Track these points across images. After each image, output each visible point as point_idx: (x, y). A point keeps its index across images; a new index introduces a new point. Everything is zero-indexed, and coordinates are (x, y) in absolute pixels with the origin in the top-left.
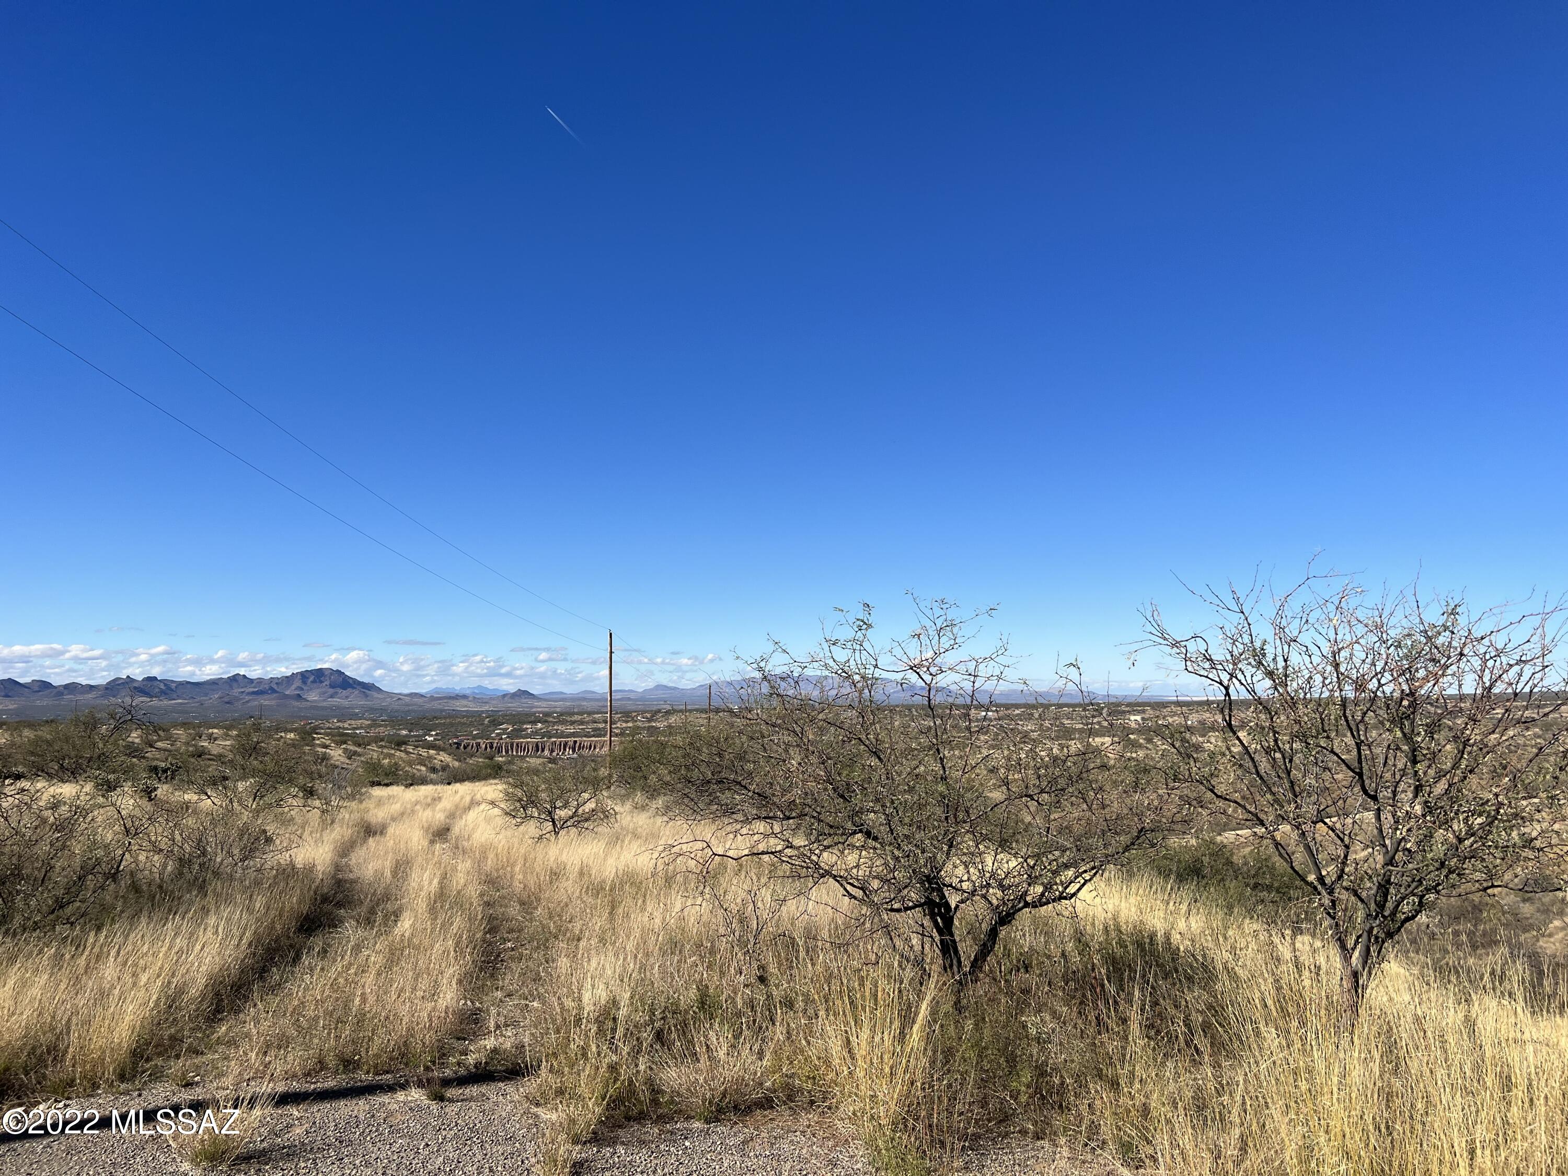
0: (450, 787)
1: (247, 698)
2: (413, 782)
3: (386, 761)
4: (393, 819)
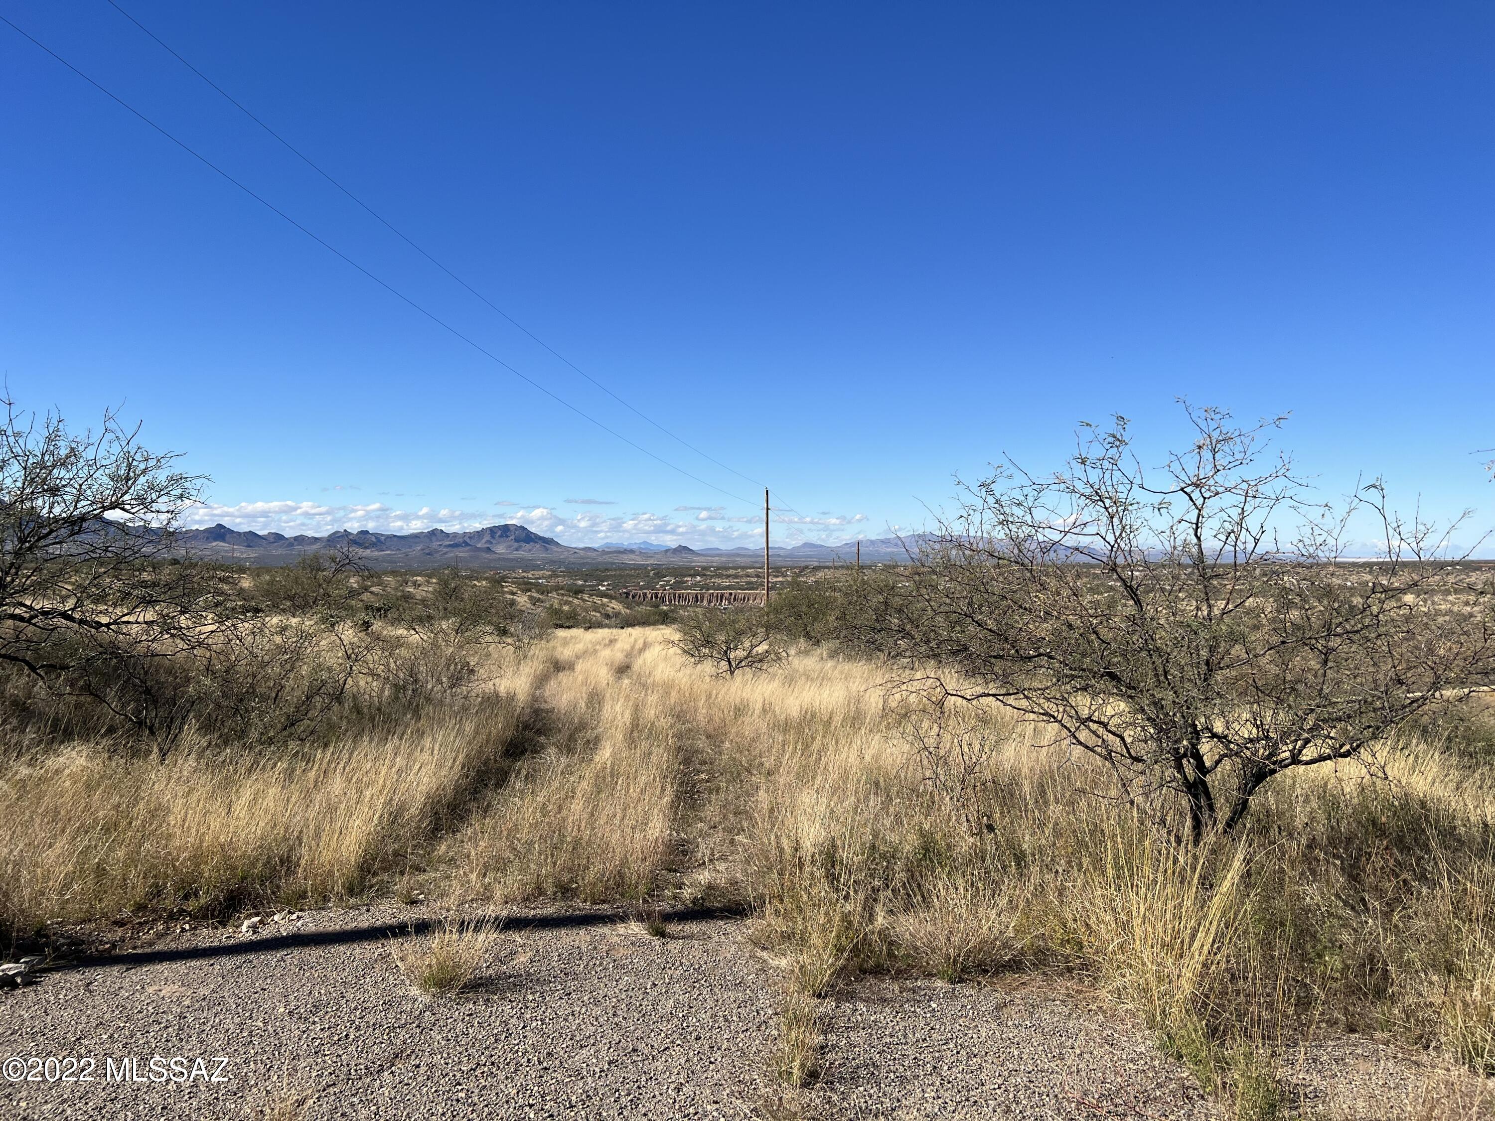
0: (624, 631)
1: (445, 550)
2: (591, 626)
3: (566, 608)
4: (578, 657)
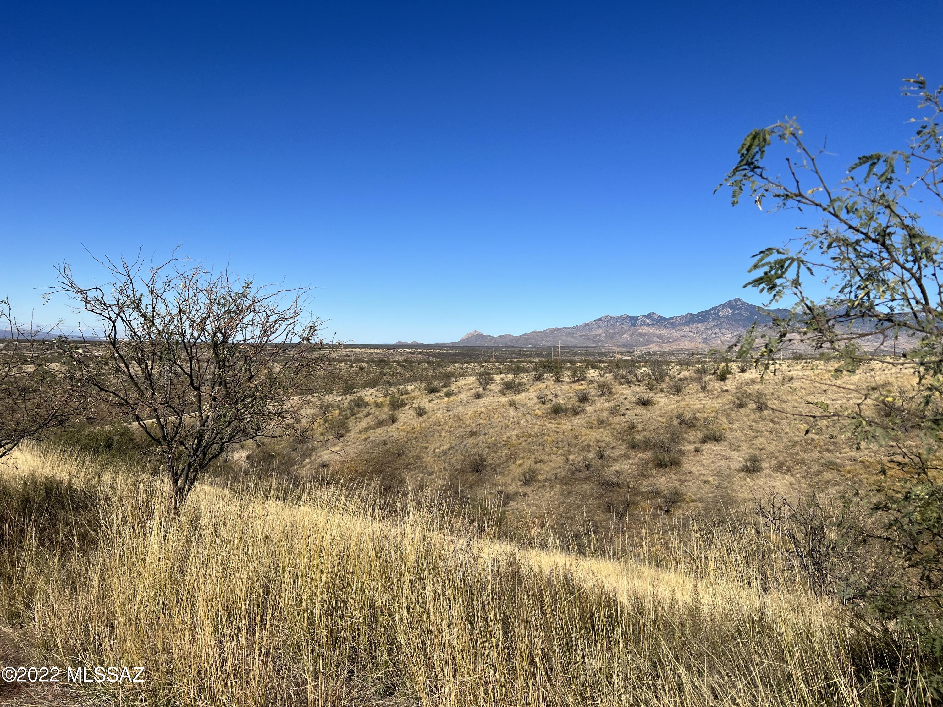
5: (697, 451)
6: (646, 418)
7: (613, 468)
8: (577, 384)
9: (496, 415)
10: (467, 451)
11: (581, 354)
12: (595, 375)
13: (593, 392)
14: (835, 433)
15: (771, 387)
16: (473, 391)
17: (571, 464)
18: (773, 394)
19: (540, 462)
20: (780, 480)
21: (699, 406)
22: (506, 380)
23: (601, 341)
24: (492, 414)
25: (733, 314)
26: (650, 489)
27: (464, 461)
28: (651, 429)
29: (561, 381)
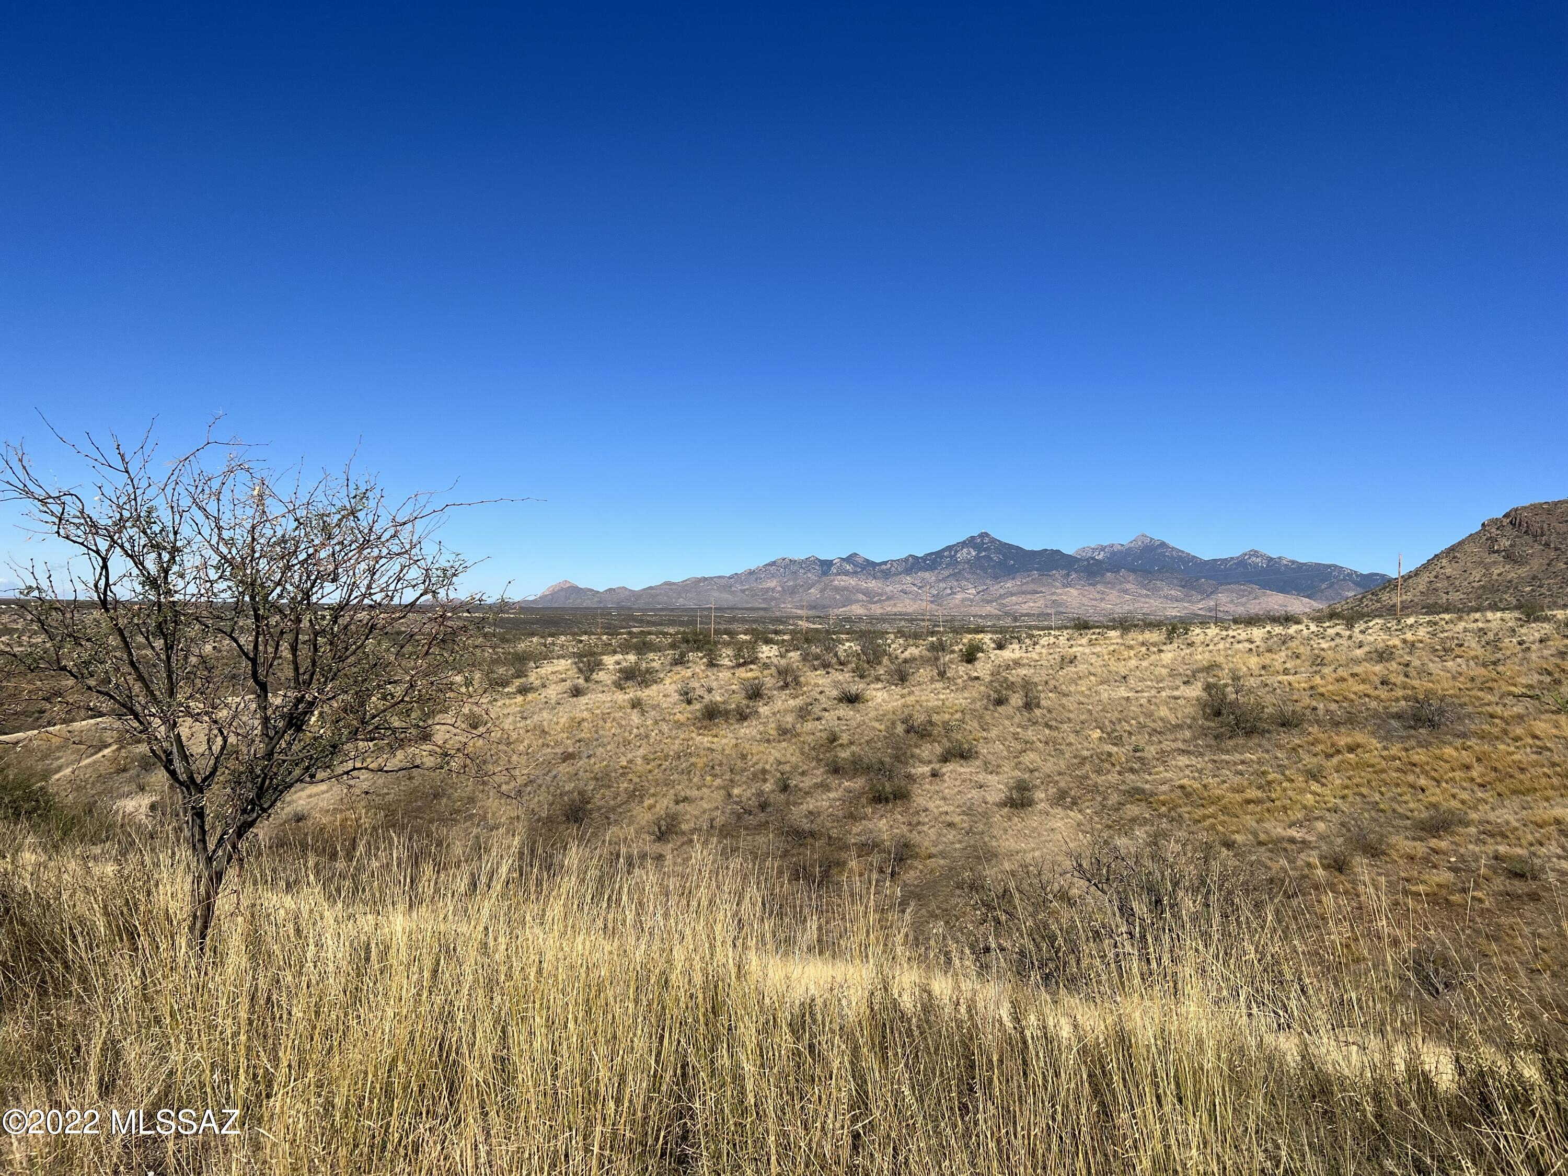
5: (934, 774)
6: (853, 724)
7: (804, 807)
8: (742, 669)
9: (609, 725)
10: (557, 787)
11: (743, 621)
12: (771, 655)
13: (769, 682)
14: (1142, 744)
15: (1043, 672)
16: (568, 684)
17: (737, 803)
18: (1046, 683)
19: (683, 801)
20: (1062, 819)
21: (936, 703)
22: (624, 664)
23: (776, 599)
24: (601, 723)
25: (977, 558)
26: (863, 838)
27: (552, 804)
28: (863, 741)
29: (717, 666)
